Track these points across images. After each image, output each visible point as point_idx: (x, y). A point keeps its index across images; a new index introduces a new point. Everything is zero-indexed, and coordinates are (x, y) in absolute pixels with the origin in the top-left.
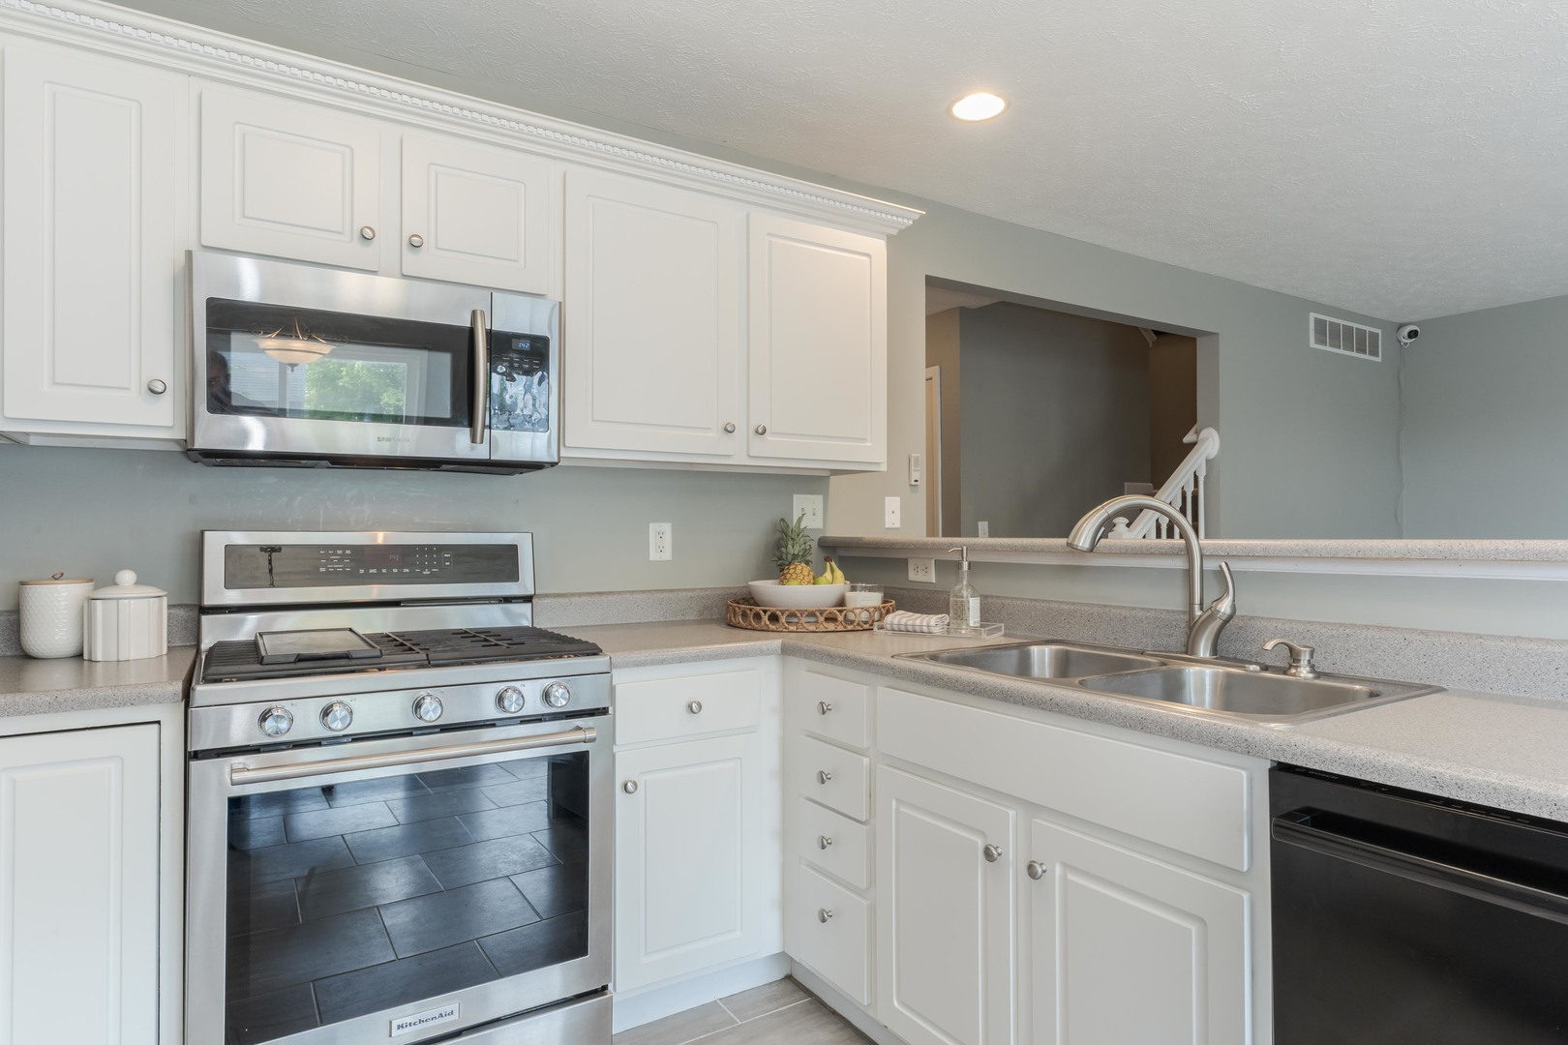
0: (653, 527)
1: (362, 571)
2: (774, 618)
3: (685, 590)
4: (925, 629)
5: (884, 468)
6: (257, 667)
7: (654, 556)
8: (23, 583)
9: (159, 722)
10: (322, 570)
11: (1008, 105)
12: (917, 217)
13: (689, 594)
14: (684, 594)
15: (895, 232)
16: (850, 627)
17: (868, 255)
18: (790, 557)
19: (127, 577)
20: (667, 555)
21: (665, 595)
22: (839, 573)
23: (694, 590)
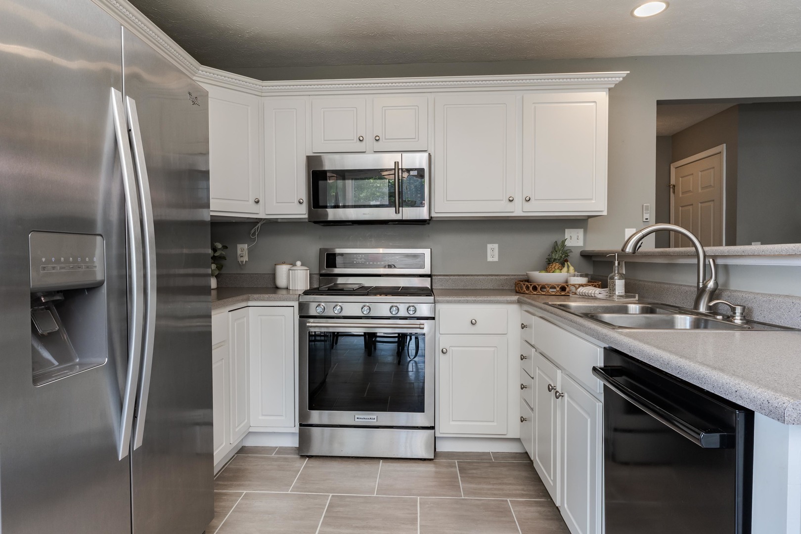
0: (489, 246)
1: (368, 263)
2: (535, 288)
3: (504, 275)
4: (593, 295)
5: (605, 213)
6: (318, 291)
7: (490, 259)
8: (275, 265)
9: (293, 306)
10: (355, 262)
11: (668, 5)
12: (625, 75)
13: (506, 277)
14: (503, 277)
15: (613, 86)
16: (563, 293)
17: (595, 102)
18: (553, 260)
19: (299, 263)
20: (496, 259)
21: (494, 277)
22: (571, 268)
23: (508, 275)
